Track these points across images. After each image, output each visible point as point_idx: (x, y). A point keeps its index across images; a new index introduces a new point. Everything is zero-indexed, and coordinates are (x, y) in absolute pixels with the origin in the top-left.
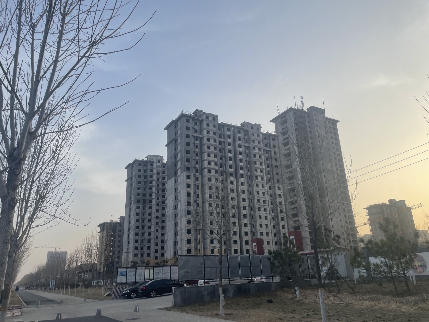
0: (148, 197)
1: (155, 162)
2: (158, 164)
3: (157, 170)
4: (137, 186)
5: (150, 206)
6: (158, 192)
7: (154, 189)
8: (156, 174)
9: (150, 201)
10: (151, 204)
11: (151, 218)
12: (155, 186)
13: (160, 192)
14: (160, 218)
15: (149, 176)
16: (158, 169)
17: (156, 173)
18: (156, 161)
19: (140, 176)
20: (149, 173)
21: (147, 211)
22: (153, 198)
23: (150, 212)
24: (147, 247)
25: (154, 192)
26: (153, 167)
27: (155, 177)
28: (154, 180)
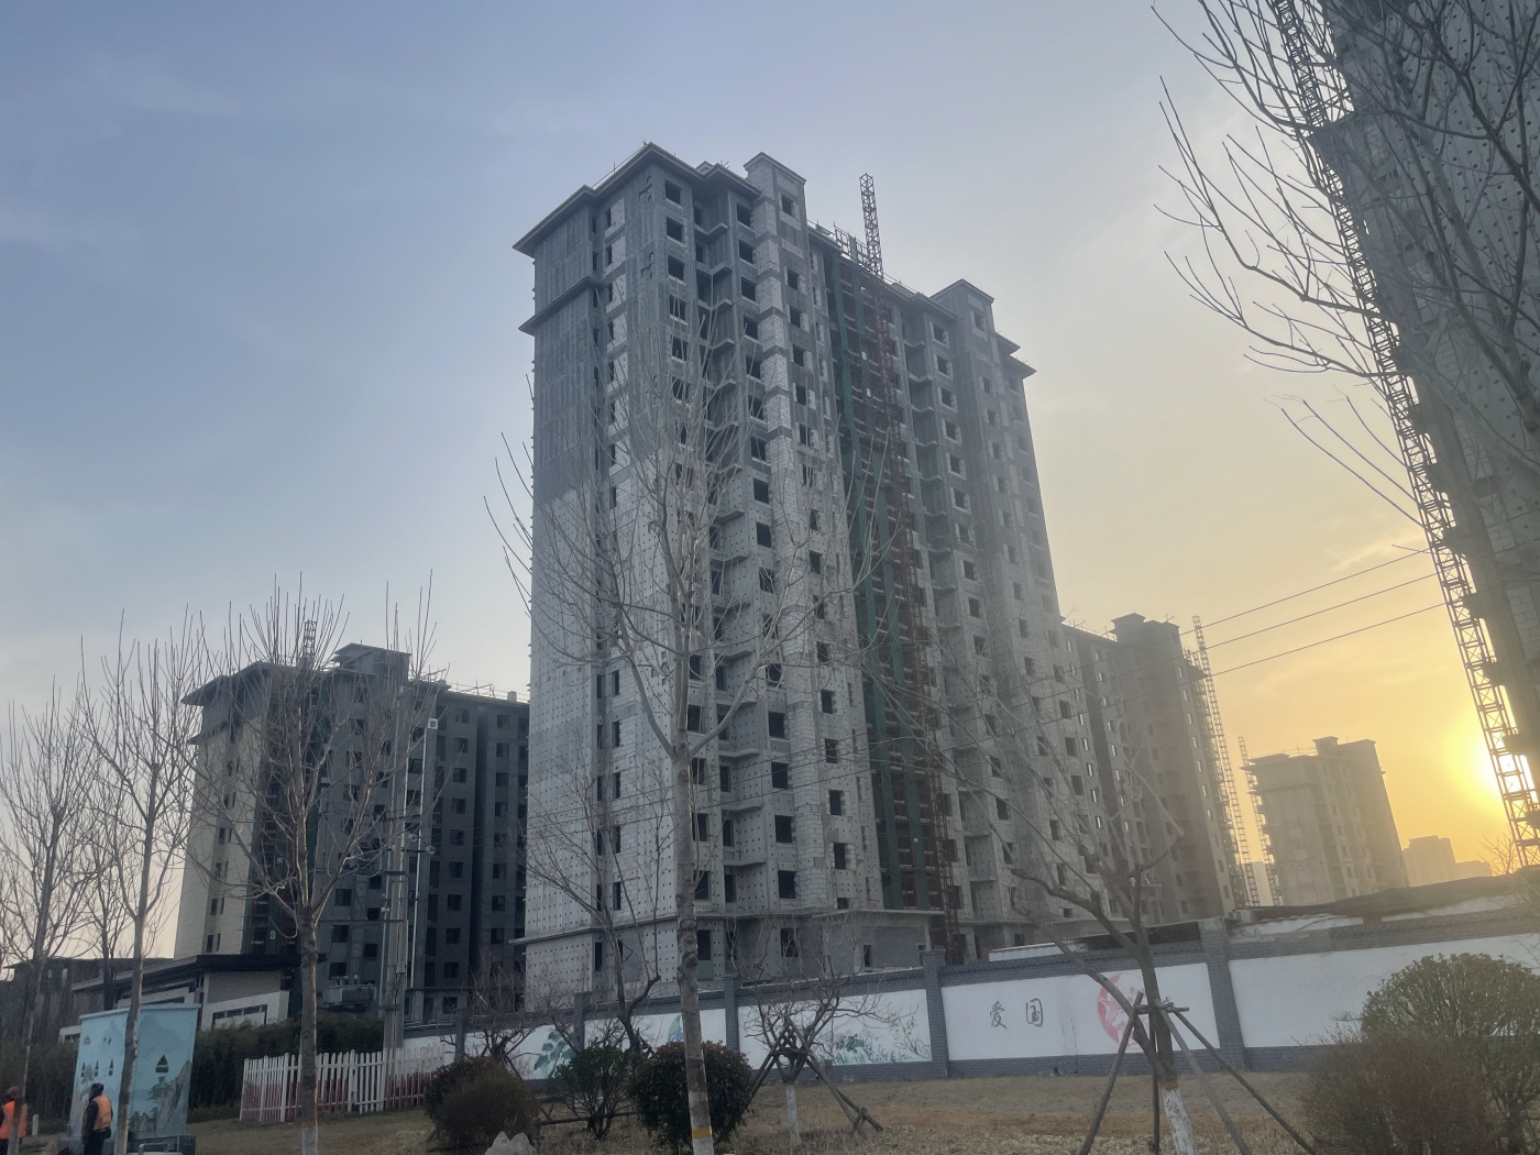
0: (740, 415)
1: (769, 200)
2: (784, 217)
3: (784, 254)
4: (670, 330)
5: (763, 478)
6: (802, 397)
7: (778, 371)
8: (780, 277)
9: (758, 448)
10: (768, 470)
11: (777, 564)
12: (782, 352)
13: (812, 396)
14: (826, 567)
15: (735, 283)
17: (781, 267)
18: (775, 193)
19: (676, 268)
20: (733, 263)
21: (742, 511)
22: (771, 426)
23: (765, 521)
24: (768, 767)
25: (776, 391)
26: (758, 230)
27: (773, 294)
28: (769, 313)
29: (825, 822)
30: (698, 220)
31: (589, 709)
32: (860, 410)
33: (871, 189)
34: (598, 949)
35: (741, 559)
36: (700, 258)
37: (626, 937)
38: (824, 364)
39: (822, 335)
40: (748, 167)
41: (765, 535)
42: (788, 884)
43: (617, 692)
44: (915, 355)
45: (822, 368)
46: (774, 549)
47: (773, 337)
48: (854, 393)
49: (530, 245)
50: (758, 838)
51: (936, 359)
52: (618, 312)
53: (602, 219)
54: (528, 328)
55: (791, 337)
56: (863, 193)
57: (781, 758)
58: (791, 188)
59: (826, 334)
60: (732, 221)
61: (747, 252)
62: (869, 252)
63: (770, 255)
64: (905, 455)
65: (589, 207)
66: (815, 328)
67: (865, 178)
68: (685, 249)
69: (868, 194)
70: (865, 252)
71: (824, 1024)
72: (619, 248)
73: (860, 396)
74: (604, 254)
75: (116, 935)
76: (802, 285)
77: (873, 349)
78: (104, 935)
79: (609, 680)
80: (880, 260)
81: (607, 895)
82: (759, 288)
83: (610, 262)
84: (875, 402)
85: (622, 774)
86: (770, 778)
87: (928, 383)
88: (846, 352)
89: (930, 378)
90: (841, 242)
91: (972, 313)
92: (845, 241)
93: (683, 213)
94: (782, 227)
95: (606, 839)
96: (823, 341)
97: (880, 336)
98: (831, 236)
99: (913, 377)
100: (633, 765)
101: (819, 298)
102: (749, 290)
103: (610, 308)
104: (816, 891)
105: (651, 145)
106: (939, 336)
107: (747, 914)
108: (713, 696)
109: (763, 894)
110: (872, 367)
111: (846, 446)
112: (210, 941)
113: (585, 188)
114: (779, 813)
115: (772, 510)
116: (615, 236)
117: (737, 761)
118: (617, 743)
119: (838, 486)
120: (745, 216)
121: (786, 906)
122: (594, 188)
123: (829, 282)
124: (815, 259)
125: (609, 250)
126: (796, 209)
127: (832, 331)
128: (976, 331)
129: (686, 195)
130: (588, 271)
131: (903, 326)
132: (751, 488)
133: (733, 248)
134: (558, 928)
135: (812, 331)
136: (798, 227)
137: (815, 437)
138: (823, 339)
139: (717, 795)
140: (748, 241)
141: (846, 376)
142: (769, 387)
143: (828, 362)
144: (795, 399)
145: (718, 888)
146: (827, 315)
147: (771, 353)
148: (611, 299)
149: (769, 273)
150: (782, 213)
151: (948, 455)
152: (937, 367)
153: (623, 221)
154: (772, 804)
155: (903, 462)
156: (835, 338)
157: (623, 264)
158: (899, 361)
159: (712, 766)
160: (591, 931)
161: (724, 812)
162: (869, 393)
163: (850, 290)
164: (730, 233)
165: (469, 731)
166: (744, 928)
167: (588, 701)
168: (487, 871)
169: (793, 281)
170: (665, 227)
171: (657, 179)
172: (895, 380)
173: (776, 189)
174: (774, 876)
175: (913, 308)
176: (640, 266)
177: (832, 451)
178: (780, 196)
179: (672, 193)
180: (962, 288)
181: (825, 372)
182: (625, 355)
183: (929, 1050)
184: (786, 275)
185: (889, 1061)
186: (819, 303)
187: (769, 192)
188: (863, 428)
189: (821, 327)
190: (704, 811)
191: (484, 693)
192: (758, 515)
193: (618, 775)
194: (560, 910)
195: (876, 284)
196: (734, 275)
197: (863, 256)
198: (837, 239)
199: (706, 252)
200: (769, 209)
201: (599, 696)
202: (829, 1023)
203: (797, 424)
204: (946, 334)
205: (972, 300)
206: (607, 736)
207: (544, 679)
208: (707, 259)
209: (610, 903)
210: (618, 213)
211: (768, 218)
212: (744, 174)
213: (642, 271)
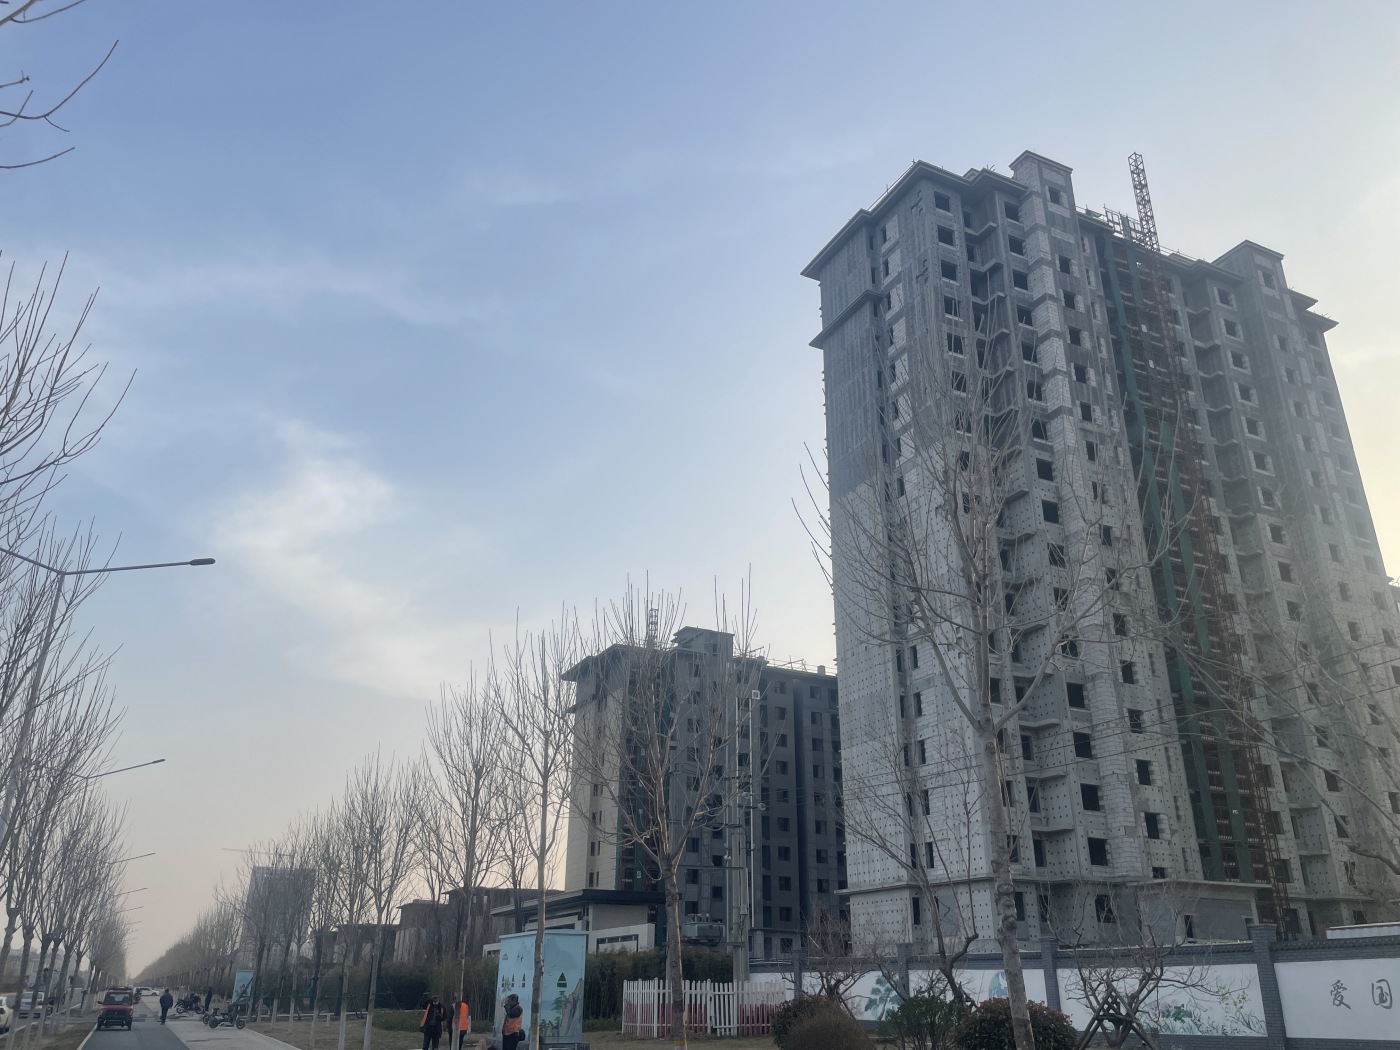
0: (1019, 399)
1: (1038, 194)
2: (1053, 207)
3: (1055, 243)
4: (945, 328)
5: (1046, 457)
6: (1081, 376)
7: (1055, 354)
8: (1051, 264)
9: (1039, 430)
10: (1050, 449)
11: (1066, 538)
12: (1058, 334)
13: (1091, 373)
14: (1118, 539)
15: (1007, 276)
16: (1058, 234)
17: (1053, 255)
18: (1042, 186)
19: (949, 271)
20: (1004, 256)
21: (1026, 490)
22: (1051, 405)
23: (1051, 498)
24: (1070, 737)
25: (1055, 372)
26: (1027, 224)
27: (1046, 282)
28: (1042, 300)
29: (1134, 791)
30: (967, 223)
31: (891, 682)
32: (1144, 382)
33: (1141, 167)
34: (916, 903)
35: (1028, 537)
36: (971, 257)
37: (941, 894)
38: (1102, 341)
39: (1098, 314)
40: (1013, 166)
41: (1051, 512)
42: (1098, 851)
43: (916, 666)
44: (1199, 322)
45: (1100, 345)
46: (1061, 524)
47: (1048, 322)
48: (1136, 366)
49: (814, 270)
50: (1064, 805)
51: (1223, 323)
52: (896, 318)
53: (879, 236)
54: (817, 343)
55: (1066, 319)
56: (1132, 172)
57: (1082, 727)
58: (1059, 180)
59: (1102, 312)
60: (1002, 221)
61: (1017, 246)
62: (1142, 227)
63: (1040, 245)
64: (1196, 421)
65: (867, 227)
66: (1090, 308)
67: (1134, 157)
68: (957, 252)
69: (1138, 171)
70: (1138, 228)
71: (1149, 992)
72: (895, 261)
73: (1142, 368)
74: (882, 268)
75: (522, 870)
76: (1075, 269)
77: (1153, 321)
78: (514, 869)
79: (907, 655)
80: (1155, 234)
81: (920, 855)
82: (1031, 277)
83: (887, 274)
84: (1159, 373)
85: (926, 742)
86: (1073, 748)
87: (1215, 348)
88: (1125, 327)
89: (1218, 342)
90: (1113, 222)
91: (1260, 273)
92: (1116, 219)
93: (953, 219)
94: (1051, 218)
95: (916, 801)
96: (1100, 318)
97: (1160, 307)
98: (1101, 217)
99: (1198, 343)
100: (936, 733)
101: (1092, 279)
102: (1021, 280)
103: (889, 316)
104: (1129, 859)
105: (920, 163)
106: (1225, 299)
107: (1059, 878)
108: (1009, 668)
109: (1074, 859)
110: (1153, 338)
111: (1130, 418)
112: (592, 877)
113: (862, 211)
114: (1084, 782)
115: (1057, 488)
116: (891, 250)
117: (1037, 731)
118: (919, 712)
119: (1124, 457)
120: (1013, 213)
121: (1098, 873)
122: (870, 210)
123: (1103, 262)
124: (1086, 241)
125: (886, 264)
126: (1064, 198)
127: (1108, 310)
128: (1266, 290)
129: (955, 202)
130: (869, 285)
131: (1184, 294)
132: (1035, 468)
133: (1003, 244)
134: (878, 882)
135: (1088, 311)
136: (1067, 214)
137: (1097, 412)
138: (1099, 318)
139: (1020, 763)
140: (1016, 234)
141: (1126, 350)
142: (1047, 367)
143: (1106, 339)
144: (1074, 378)
145: (1028, 853)
146: (1102, 293)
147: (1046, 337)
148: (890, 308)
149: (1041, 262)
150: (1050, 204)
151: (1243, 418)
152: (1224, 330)
153: (897, 236)
154: (1077, 774)
155: (1193, 430)
156: (1112, 315)
157: (900, 274)
158: (1183, 329)
159: (1013, 735)
160: (908, 887)
161: (1029, 780)
162: (1151, 364)
163: (1126, 267)
164: (1000, 232)
165: (786, 701)
166: (1057, 893)
167: (890, 673)
168: (811, 827)
169: (1065, 266)
170: (936, 235)
171: (927, 191)
172: (1180, 348)
173: (1043, 181)
174: (1084, 843)
175: (1193, 276)
176: (915, 273)
177: (1117, 425)
178: (1047, 188)
179: (942, 203)
180: (1248, 249)
181: (1104, 349)
182: (905, 356)
183: (1264, 1025)
184: (1058, 262)
185: (1220, 1034)
186: (1093, 284)
187: (1035, 185)
188: (1148, 399)
189: (1097, 307)
190: (1010, 779)
191: (797, 667)
192: (1043, 493)
193: (922, 743)
194: (878, 865)
195: (1153, 258)
196: (1005, 269)
197: (1137, 232)
198: (1109, 220)
199: (977, 252)
200: (1037, 202)
201: (900, 669)
202: (1154, 992)
203: (1078, 402)
204: (1232, 297)
205: (1259, 259)
206: (909, 706)
207: (849, 654)
208: (978, 258)
209: (924, 861)
210: (893, 229)
211: (1036, 211)
212: (1010, 174)
213: (917, 278)
